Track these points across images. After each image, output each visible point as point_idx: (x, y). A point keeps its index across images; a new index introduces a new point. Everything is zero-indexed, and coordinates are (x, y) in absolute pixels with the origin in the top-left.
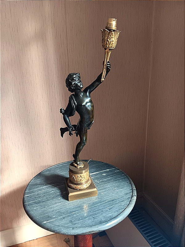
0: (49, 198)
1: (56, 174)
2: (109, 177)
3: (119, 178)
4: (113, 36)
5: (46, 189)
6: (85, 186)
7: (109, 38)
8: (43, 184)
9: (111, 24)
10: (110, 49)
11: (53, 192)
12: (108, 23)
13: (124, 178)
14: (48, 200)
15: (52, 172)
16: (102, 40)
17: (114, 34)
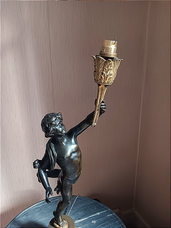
4: (111, 68)
7: (105, 70)
9: (108, 49)
10: (106, 86)
12: (103, 47)
16: (95, 72)
17: (113, 64)
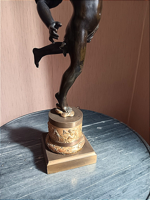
0: (14, 167)
1: (28, 127)
2: (107, 133)
3: (123, 133)
5: (11, 149)
6: (75, 148)
8: (6, 142)
11: (21, 155)
13: (131, 134)
14: (11, 172)
15: (24, 124)
